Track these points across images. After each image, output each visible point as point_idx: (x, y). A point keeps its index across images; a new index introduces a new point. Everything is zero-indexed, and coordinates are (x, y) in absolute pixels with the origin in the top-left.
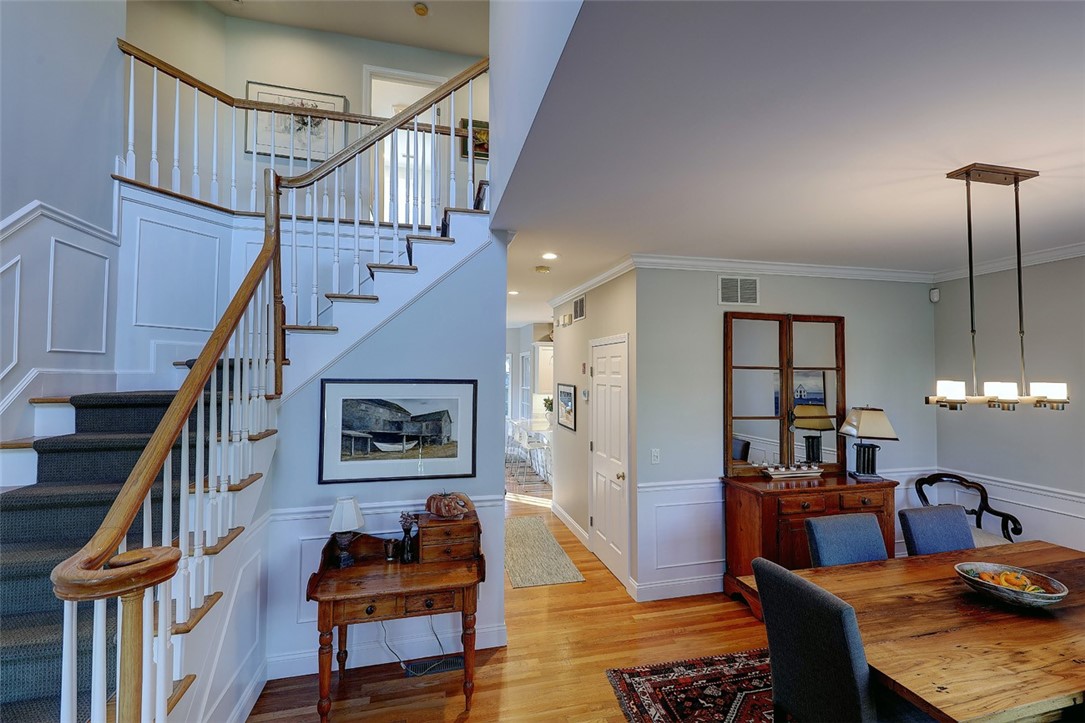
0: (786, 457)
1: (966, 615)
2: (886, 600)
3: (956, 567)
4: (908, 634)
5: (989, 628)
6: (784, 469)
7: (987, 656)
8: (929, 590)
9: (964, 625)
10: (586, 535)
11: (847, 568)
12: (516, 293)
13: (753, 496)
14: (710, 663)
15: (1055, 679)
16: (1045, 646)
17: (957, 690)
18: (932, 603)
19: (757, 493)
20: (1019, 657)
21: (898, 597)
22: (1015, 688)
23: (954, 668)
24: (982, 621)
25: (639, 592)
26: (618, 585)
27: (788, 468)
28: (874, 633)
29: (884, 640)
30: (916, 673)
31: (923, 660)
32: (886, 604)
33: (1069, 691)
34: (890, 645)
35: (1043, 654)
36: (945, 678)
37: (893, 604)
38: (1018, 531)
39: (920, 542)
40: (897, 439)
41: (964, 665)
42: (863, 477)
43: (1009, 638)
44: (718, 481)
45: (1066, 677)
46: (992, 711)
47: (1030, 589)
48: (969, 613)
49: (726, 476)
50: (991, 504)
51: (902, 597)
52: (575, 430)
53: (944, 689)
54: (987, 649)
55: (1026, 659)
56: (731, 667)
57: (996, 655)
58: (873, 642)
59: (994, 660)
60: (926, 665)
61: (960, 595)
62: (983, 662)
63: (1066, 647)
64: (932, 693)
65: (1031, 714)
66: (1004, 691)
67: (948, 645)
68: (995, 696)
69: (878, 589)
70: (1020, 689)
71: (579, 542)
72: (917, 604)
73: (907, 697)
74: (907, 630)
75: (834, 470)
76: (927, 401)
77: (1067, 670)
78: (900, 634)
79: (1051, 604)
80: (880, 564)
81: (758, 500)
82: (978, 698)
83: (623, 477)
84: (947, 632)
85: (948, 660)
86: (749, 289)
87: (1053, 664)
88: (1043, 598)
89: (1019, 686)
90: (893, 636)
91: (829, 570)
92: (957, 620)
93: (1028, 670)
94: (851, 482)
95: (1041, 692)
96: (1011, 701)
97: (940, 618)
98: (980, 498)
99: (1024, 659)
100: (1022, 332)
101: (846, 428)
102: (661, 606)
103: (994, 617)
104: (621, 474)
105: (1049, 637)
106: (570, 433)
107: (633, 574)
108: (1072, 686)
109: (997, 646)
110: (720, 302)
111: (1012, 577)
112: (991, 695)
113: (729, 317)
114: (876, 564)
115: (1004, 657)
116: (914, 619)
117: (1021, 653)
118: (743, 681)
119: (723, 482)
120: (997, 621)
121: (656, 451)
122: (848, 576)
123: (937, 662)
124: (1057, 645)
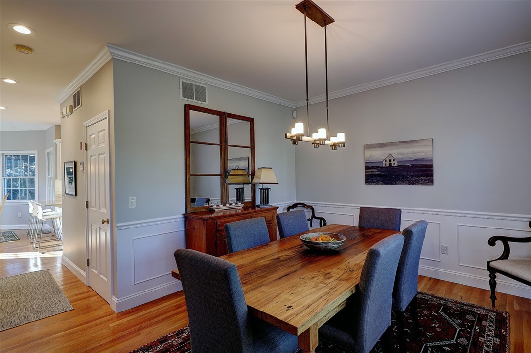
0: (224, 200)
1: (305, 261)
2: (266, 263)
3: (300, 237)
4: (275, 279)
5: (314, 265)
6: (222, 205)
7: (314, 280)
8: (288, 253)
9: (304, 266)
10: (84, 274)
11: (247, 251)
12: (13, 82)
13: (201, 221)
14: (165, 339)
15: (343, 282)
16: (338, 267)
17: (297, 305)
18: (289, 259)
19: (203, 219)
20: (328, 276)
21: (272, 260)
22: (327, 293)
23: (297, 291)
24: (311, 262)
25: (118, 305)
26: (104, 305)
27: (224, 205)
28: (255, 284)
29: (260, 286)
30: (275, 302)
31: (280, 292)
32: (265, 265)
33: (349, 287)
34: (263, 289)
35: (337, 271)
36: (293, 299)
37: (269, 263)
38: (325, 224)
39: (286, 231)
40: (278, 183)
41: (302, 289)
42: (262, 206)
43: (323, 268)
44: (181, 216)
45: (348, 280)
46: (315, 312)
47: (332, 240)
48: (305, 260)
49: (186, 213)
50: (316, 215)
51: (274, 259)
52: (76, 195)
53: (290, 307)
54: (313, 276)
55: (331, 276)
56: (179, 338)
57: (318, 278)
58: (253, 289)
59: (317, 281)
60: (282, 295)
61: (302, 252)
62: (311, 284)
63: (346, 265)
64: (284, 312)
65: (335, 307)
66: (322, 297)
67: (295, 280)
68: (317, 302)
69: (263, 258)
70: (328, 293)
71: (80, 281)
72: (282, 261)
73: (269, 321)
74: (274, 276)
75: (250, 205)
76: (286, 137)
77: (348, 276)
78: (270, 280)
79: (340, 246)
80: (265, 245)
81: (204, 223)
82: (309, 306)
83: (108, 222)
84: (295, 272)
85: (294, 288)
86: (200, 93)
87: (342, 275)
88: (337, 244)
89: (328, 292)
90: (265, 282)
91: (237, 254)
92: (300, 264)
93: (332, 282)
94: (257, 209)
95: (338, 292)
96: (325, 302)
97: (292, 266)
98: (311, 213)
99: (330, 276)
100: (328, 106)
101: (255, 180)
102: (136, 310)
103: (317, 259)
104: (105, 219)
105: (339, 262)
106: (73, 199)
107: (114, 293)
108: (351, 284)
109: (318, 273)
110: (181, 97)
111: (324, 238)
112: (315, 302)
113: (188, 108)
114: (263, 245)
115: (321, 278)
116: (279, 269)
117: (329, 273)
118: (186, 345)
119: (184, 217)
120: (318, 260)
121: (133, 199)
122: (246, 255)
123: (289, 291)
124: (343, 266)
